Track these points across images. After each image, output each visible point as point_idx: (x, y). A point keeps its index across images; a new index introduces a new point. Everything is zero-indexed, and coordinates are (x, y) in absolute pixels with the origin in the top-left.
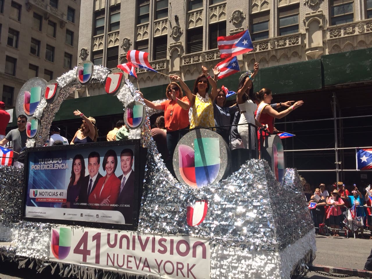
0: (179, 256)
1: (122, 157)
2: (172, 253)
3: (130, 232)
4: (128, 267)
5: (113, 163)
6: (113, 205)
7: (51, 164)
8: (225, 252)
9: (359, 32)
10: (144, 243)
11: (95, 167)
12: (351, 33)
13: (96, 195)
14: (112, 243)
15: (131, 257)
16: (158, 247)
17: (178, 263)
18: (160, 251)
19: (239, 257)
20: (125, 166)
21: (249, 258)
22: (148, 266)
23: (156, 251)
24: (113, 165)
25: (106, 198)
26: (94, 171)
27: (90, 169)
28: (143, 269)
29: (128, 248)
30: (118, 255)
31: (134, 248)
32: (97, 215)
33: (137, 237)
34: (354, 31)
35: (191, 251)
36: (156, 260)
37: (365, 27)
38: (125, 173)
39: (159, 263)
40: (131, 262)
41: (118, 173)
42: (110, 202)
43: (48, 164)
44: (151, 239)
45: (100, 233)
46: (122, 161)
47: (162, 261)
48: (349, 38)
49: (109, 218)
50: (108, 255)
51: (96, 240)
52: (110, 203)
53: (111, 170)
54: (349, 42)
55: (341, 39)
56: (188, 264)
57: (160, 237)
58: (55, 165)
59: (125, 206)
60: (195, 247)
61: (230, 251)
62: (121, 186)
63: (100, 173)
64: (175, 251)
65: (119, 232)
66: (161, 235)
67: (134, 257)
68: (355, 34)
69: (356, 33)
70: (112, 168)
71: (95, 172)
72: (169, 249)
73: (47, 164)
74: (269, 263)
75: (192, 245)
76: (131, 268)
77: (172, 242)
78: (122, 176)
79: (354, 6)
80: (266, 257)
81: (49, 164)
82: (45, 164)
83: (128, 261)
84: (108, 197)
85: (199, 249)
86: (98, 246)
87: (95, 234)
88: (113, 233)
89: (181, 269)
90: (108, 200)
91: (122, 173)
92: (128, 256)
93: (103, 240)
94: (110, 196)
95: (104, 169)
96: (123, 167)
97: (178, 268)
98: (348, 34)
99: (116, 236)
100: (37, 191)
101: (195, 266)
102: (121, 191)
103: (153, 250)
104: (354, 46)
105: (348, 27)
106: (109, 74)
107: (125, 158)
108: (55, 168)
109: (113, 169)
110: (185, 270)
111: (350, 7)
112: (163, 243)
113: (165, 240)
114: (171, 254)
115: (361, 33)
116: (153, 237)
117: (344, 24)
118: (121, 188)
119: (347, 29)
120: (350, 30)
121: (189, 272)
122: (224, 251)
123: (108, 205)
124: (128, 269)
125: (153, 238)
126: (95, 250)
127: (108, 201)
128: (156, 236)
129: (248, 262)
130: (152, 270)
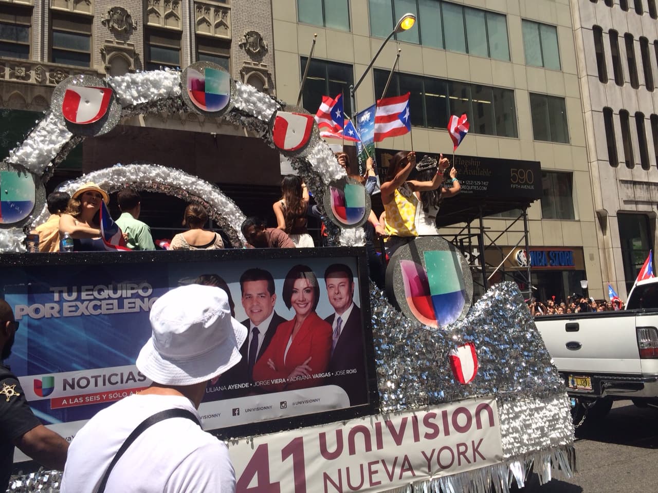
0: (459, 433)
1: (327, 279)
2: (447, 433)
3: (368, 419)
4: (371, 484)
5: (308, 291)
6: (321, 375)
7: (110, 298)
8: (517, 409)
9: (36, 79)
10: (398, 430)
11: (263, 302)
12: (23, 78)
13: (273, 361)
14: (332, 449)
15: (377, 462)
16: (423, 429)
17: (458, 445)
18: (428, 436)
19: (531, 410)
20: (338, 297)
21: (541, 409)
22: (410, 468)
23: (422, 438)
24: (308, 297)
25: (301, 365)
26: (261, 311)
27: (249, 306)
28: (401, 477)
29: (368, 448)
30: (348, 469)
31: (380, 446)
32: (282, 403)
33: (383, 424)
34: (28, 77)
35: (474, 421)
36: (423, 453)
37: (48, 74)
38: (340, 310)
39: (429, 456)
40: (376, 472)
41: (324, 310)
42: (311, 370)
43: (95, 299)
44: (410, 419)
45: (301, 438)
46: (329, 287)
47: (434, 451)
48: (19, 85)
49: (313, 403)
50: (326, 477)
51: (292, 455)
52: (311, 373)
53: (305, 307)
54: (18, 92)
55: (4, 83)
56: (473, 442)
57: (424, 413)
58: (126, 301)
59: (348, 372)
60: (478, 414)
61: (521, 406)
62: (334, 336)
63: (279, 314)
64: (451, 428)
65: (344, 424)
66: (425, 409)
67: (383, 461)
68: (30, 81)
69: (32, 81)
70: (307, 301)
71: (265, 311)
72: (441, 428)
73: (90, 300)
74: (562, 408)
75: (473, 412)
76: (379, 483)
77: (445, 414)
78: (333, 316)
79: (31, 33)
80: (558, 402)
81: (100, 300)
82: (83, 301)
83: (371, 473)
84: (307, 362)
85: (484, 415)
86: (299, 468)
87: (286, 445)
88: (330, 430)
89: (464, 453)
90: (307, 367)
91: (333, 311)
92: (370, 464)
93: (311, 449)
94: (311, 358)
95: (289, 304)
96: (333, 300)
97: (459, 454)
98: (18, 77)
99: (339, 433)
100: (52, 378)
101: (483, 441)
102: (335, 346)
103: (417, 438)
104: (27, 102)
105: (18, 66)
106: (279, 109)
107: (335, 281)
108: (126, 310)
109: (310, 304)
110: (470, 453)
111: (24, 33)
112: (431, 420)
113: (434, 416)
114: (445, 435)
115: (40, 82)
116: (413, 415)
117: (12, 59)
118: (333, 339)
119: (16, 68)
120: (22, 72)
121: (476, 453)
122: (514, 407)
123: (308, 377)
124: (372, 487)
125: (412, 417)
126: (291, 476)
127: (306, 369)
128: (417, 414)
129: (541, 414)
130: (417, 473)
